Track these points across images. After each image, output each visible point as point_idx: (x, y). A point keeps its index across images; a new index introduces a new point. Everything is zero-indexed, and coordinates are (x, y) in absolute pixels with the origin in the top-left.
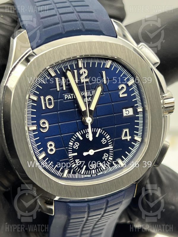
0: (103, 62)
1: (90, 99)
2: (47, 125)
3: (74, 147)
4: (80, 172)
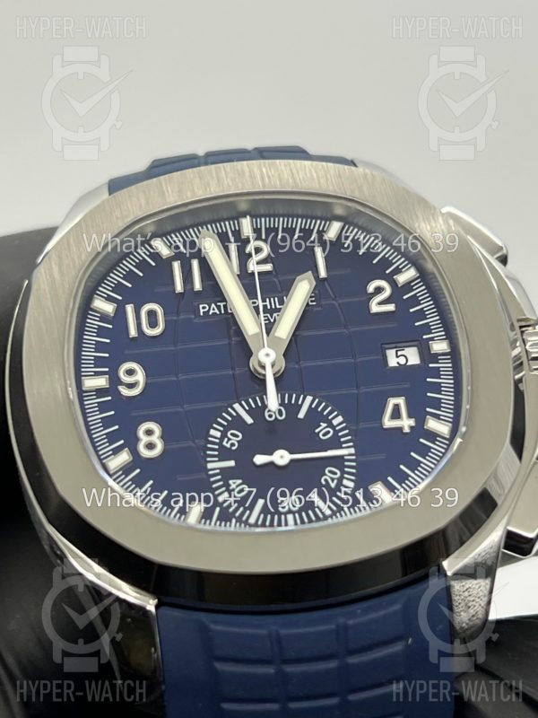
0: (316, 227)
2: (140, 377)
3: (224, 443)
4: (244, 518)
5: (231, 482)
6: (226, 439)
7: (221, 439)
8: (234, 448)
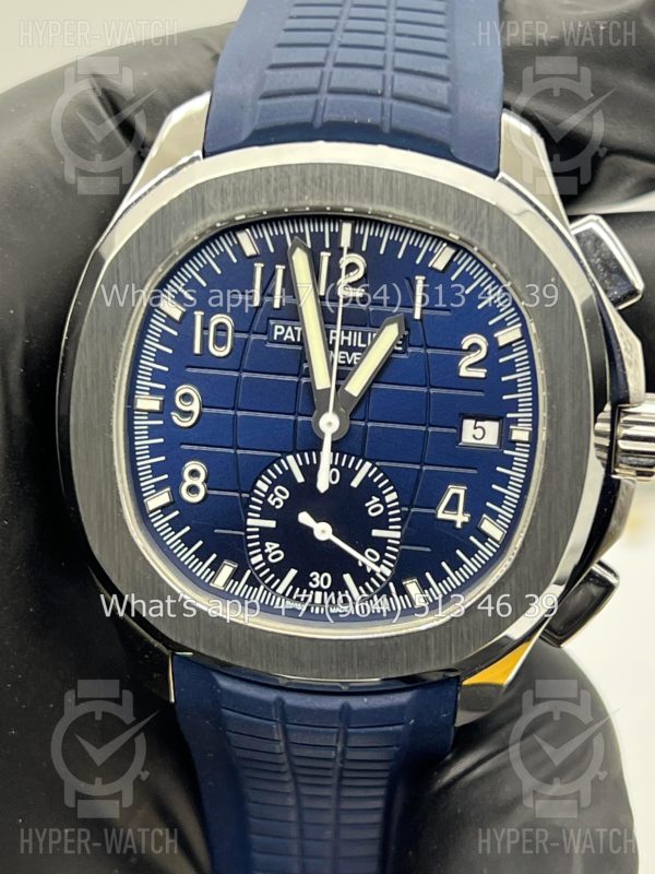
0: (425, 246)
1: (356, 358)
2: (195, 407)
3: (269, 500)
4: (273, 587)
5: (267, 544)
6: (272, 495)
7: (267, 494)
8: (278, 507)
